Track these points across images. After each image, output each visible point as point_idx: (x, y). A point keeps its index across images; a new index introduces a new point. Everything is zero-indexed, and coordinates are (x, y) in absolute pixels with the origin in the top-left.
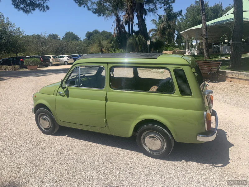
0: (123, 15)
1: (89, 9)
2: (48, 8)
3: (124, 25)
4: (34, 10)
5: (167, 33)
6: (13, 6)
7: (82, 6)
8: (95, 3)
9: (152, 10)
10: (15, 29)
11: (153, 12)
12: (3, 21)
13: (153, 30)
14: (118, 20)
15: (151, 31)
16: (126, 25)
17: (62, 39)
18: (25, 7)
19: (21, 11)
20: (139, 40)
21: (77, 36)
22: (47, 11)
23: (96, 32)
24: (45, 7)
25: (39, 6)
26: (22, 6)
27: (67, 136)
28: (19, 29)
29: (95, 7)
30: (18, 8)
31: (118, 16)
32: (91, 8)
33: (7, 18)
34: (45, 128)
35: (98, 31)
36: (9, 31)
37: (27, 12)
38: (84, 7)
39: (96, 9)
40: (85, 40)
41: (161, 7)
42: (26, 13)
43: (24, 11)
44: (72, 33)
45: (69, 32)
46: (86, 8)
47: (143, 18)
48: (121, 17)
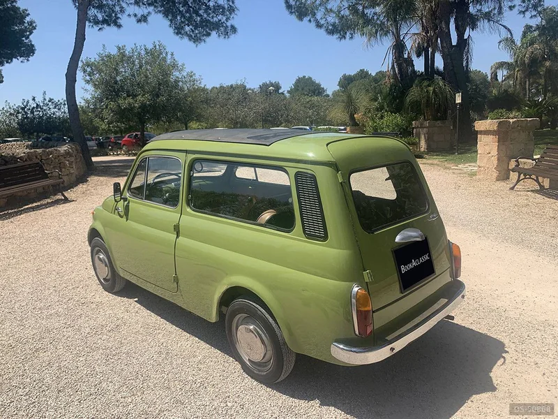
0: (412, 33)
1: (319, 26)
2: (234, 29)
3: (414, 58)
4: (209, 35)
5: (542, 71)
6: (171, 30)
7: (306, 19)
8: (334, 12)
9: (488, 16)
10: (185, 74)
11: (489, 21)
12: (164, 59)
13: (501, 65)
14: (399, 47)
15: (497, 68)
16: (419, 55)
17: (288, 92)
18: (193, 31)
19: (186, 39)
20: (434, 91)
21: (319, 85)
22: (232, 36)
23: (363, 74)
24: (229, 28)
25: (217, 26)
26: (187, 29)
27: (136, 299)
28: (191, 75)
29: (332, 19)
30: (180, 33)
31: (399, 36)
32: (322, 22)
33: (172, 55)
34: (104, 279)
35: (367, 73)
36: (172, 79)
37: (196, 39)
38: (310, 21)
39: (334, 25)
40: (335, 94)
41: (514, 6)
42: (194, 42)
43: (190, 37)
44: (310, 78)
45: (304, 77)
46: (313, 24)
47: (466, 37)
48: (406, 38)
